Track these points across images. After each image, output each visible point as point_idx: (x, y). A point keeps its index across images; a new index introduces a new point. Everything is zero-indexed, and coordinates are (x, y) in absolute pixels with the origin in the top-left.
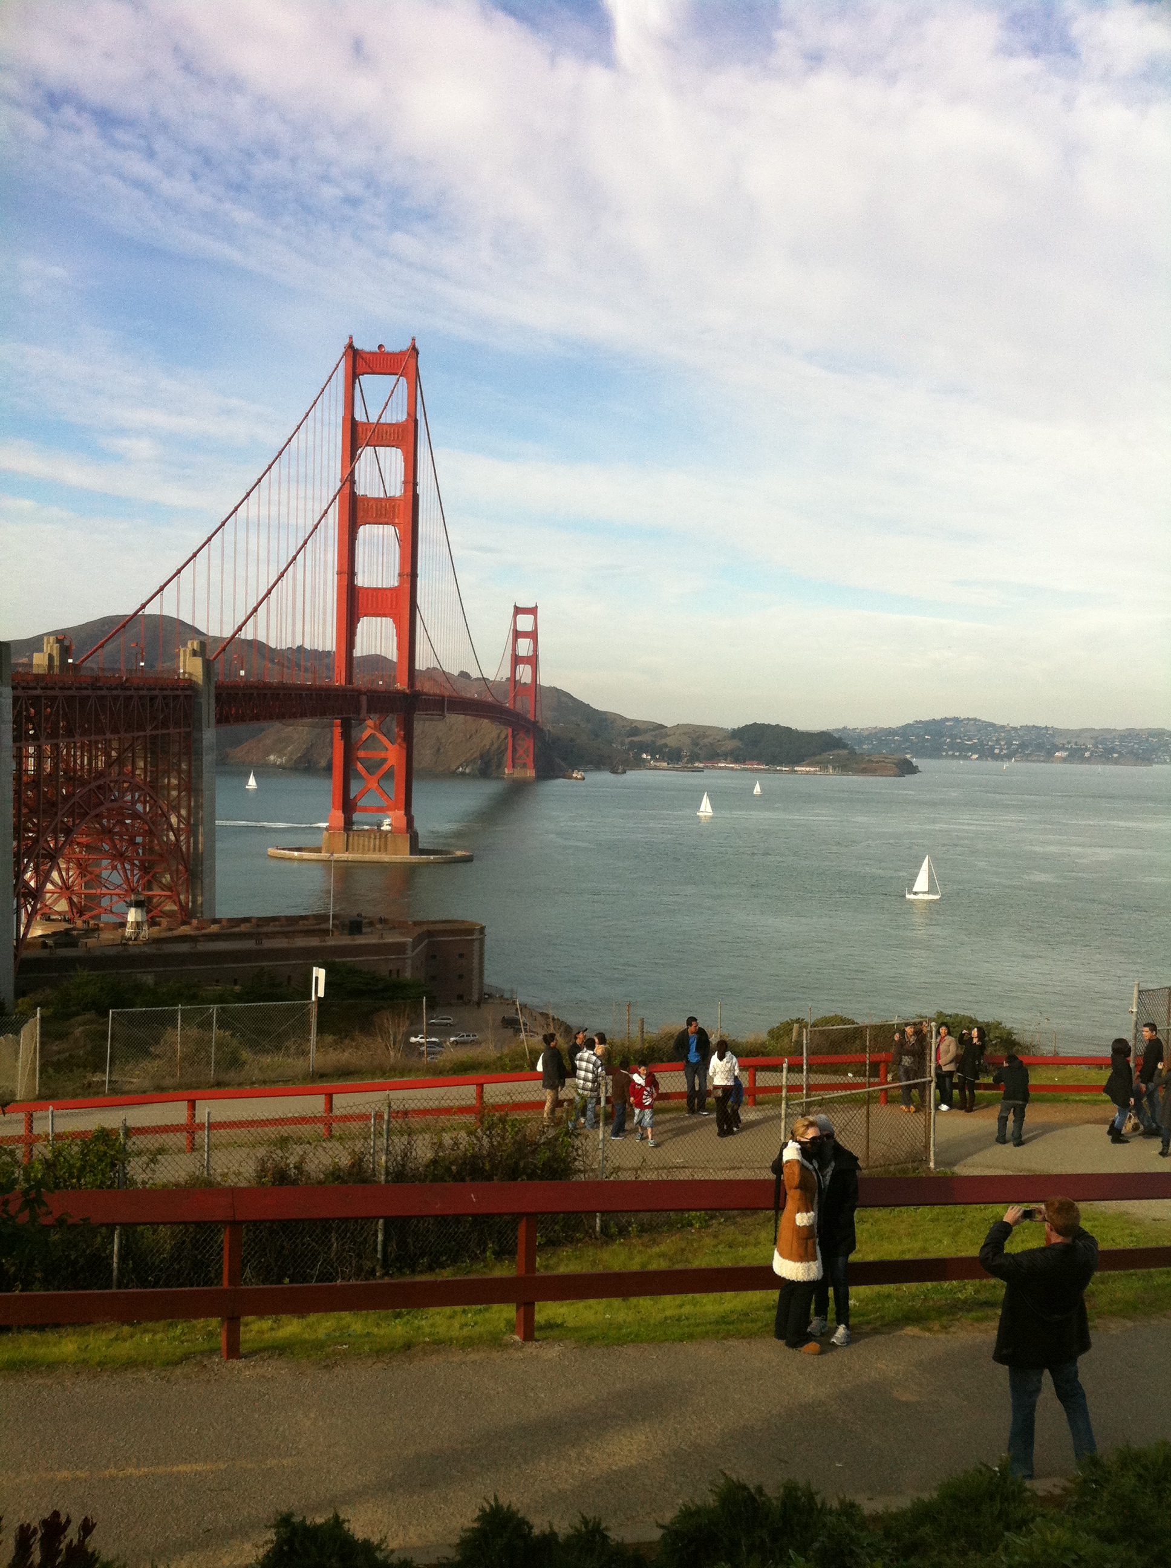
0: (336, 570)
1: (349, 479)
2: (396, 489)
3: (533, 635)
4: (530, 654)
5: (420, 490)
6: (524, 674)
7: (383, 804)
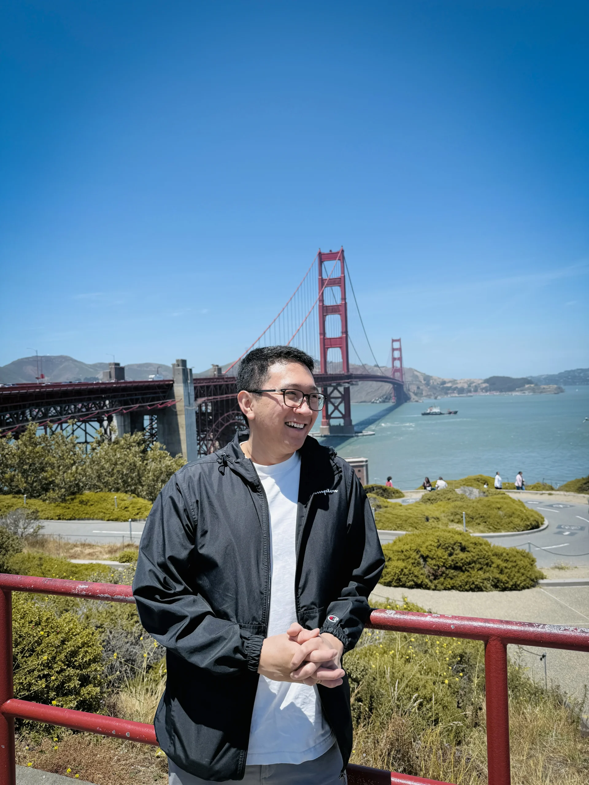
0: (319, 332)
1: (322, 300)
2: (339, 302)
3: (400, 349)
4: (399, 356)
5: (347, 301)
6: (397, 364)
7: (341, 416)
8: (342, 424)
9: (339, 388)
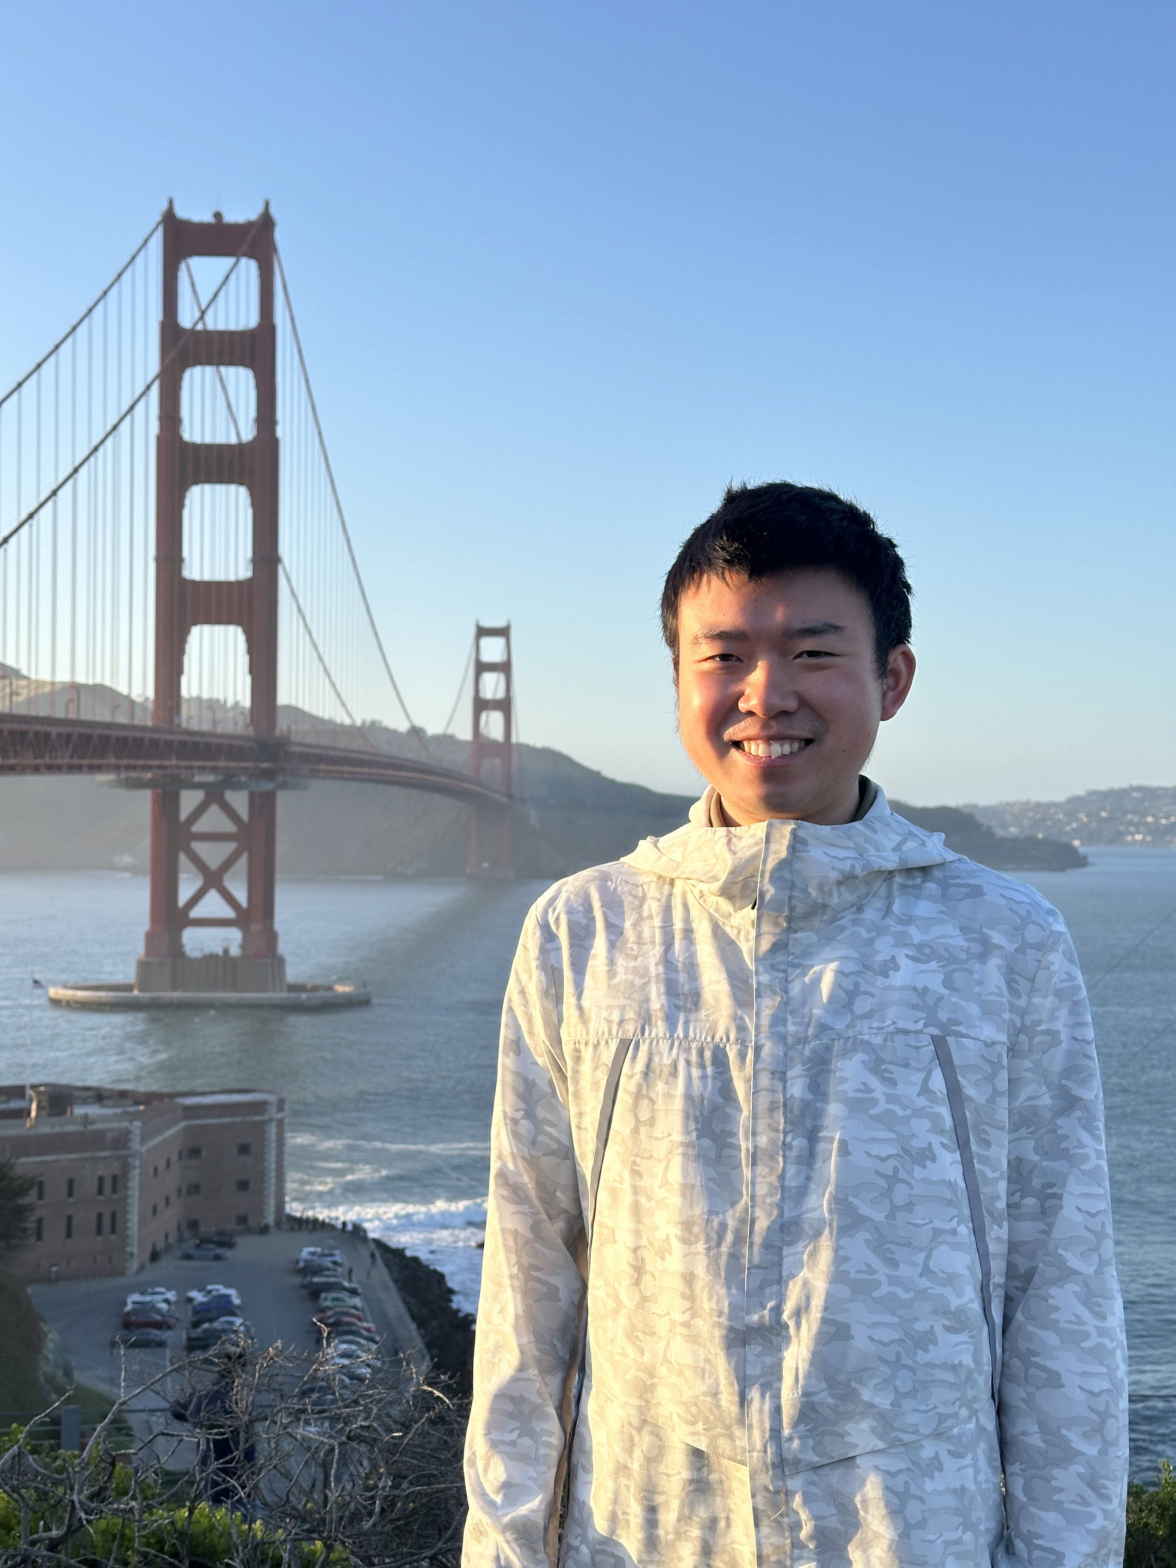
0: (152, 554)
1: (170, 417)
3: (505, 668)
7: (229, 913)
8: (235, 951)
9: (230, 796)
